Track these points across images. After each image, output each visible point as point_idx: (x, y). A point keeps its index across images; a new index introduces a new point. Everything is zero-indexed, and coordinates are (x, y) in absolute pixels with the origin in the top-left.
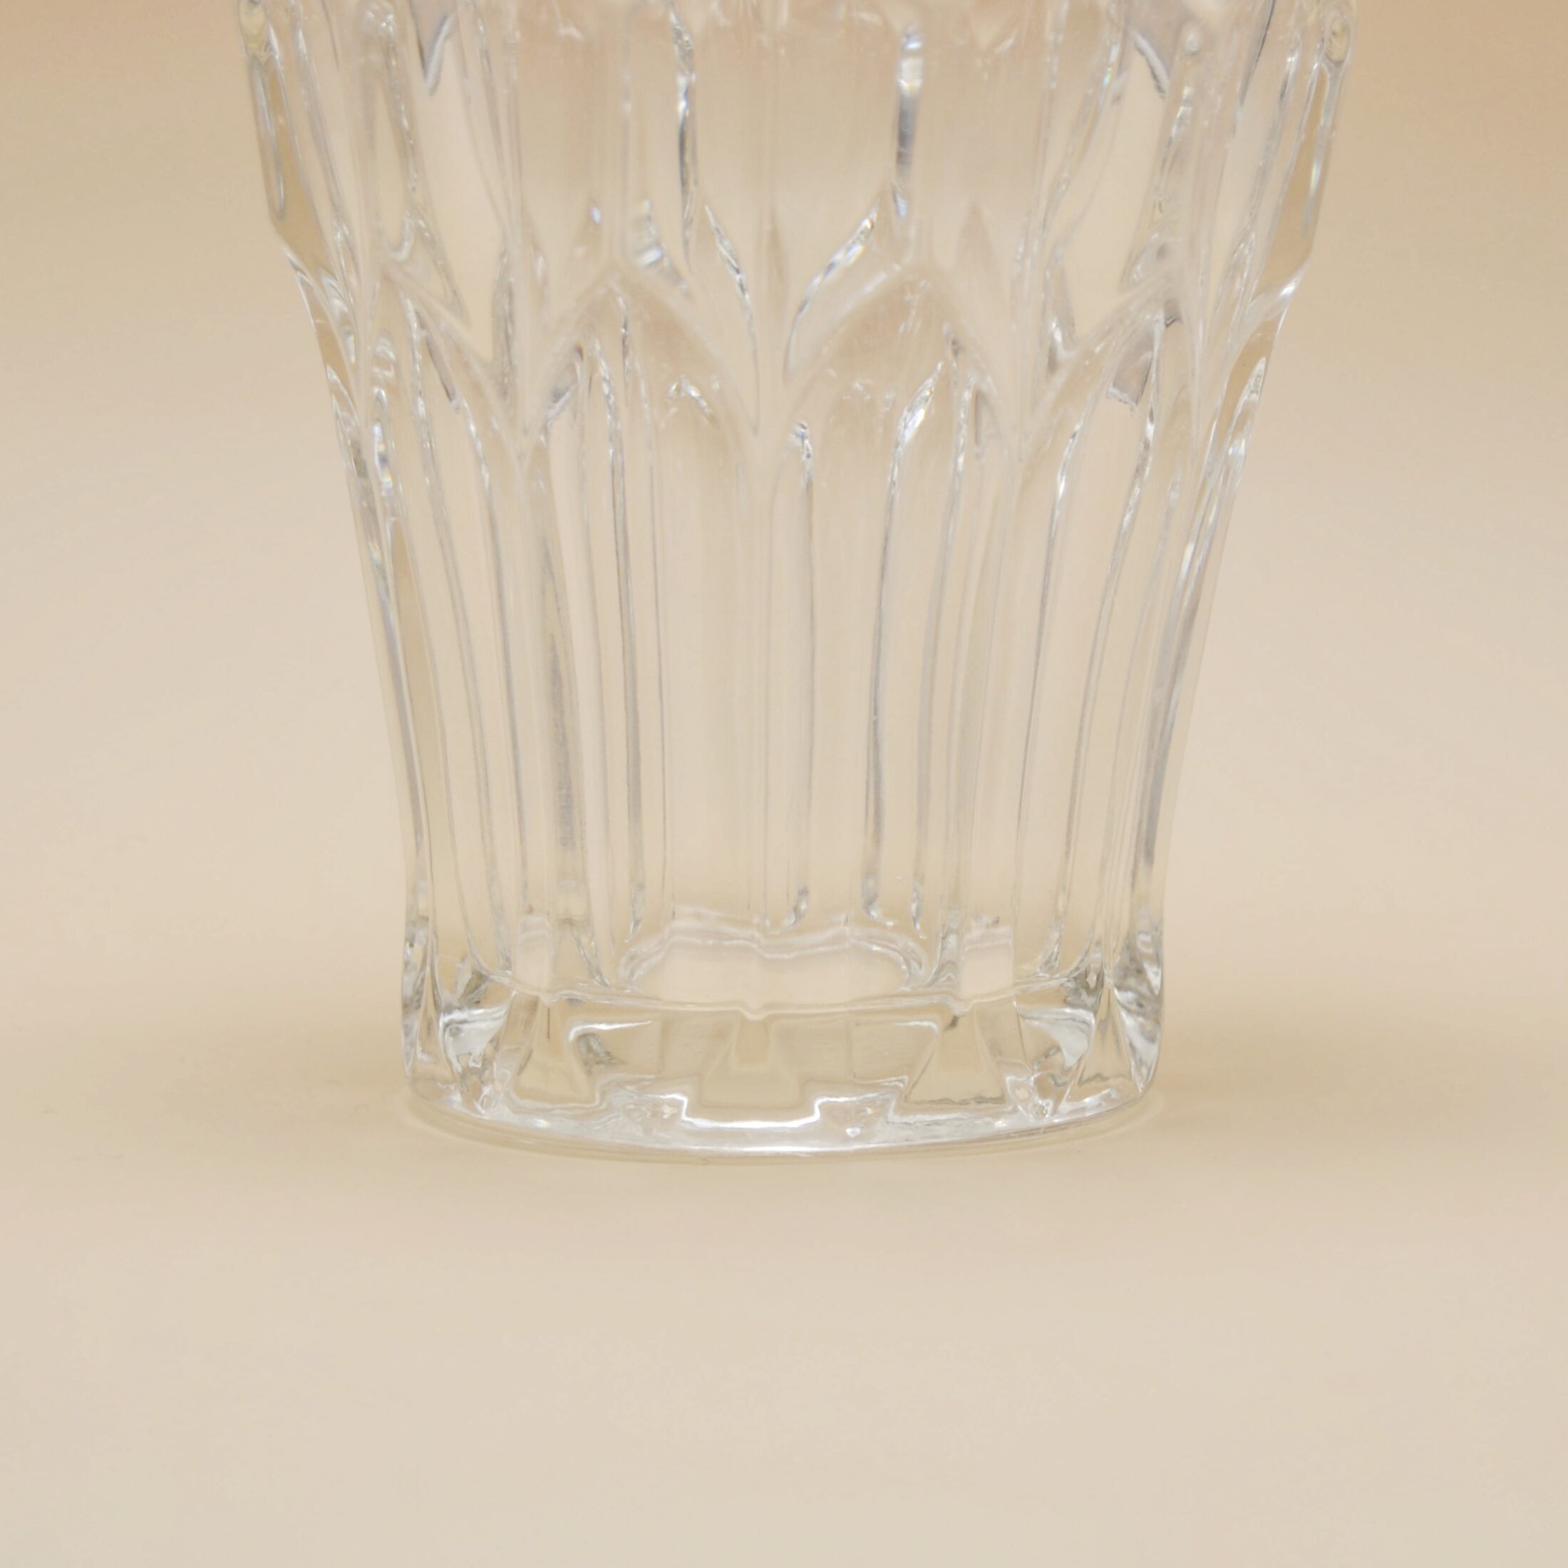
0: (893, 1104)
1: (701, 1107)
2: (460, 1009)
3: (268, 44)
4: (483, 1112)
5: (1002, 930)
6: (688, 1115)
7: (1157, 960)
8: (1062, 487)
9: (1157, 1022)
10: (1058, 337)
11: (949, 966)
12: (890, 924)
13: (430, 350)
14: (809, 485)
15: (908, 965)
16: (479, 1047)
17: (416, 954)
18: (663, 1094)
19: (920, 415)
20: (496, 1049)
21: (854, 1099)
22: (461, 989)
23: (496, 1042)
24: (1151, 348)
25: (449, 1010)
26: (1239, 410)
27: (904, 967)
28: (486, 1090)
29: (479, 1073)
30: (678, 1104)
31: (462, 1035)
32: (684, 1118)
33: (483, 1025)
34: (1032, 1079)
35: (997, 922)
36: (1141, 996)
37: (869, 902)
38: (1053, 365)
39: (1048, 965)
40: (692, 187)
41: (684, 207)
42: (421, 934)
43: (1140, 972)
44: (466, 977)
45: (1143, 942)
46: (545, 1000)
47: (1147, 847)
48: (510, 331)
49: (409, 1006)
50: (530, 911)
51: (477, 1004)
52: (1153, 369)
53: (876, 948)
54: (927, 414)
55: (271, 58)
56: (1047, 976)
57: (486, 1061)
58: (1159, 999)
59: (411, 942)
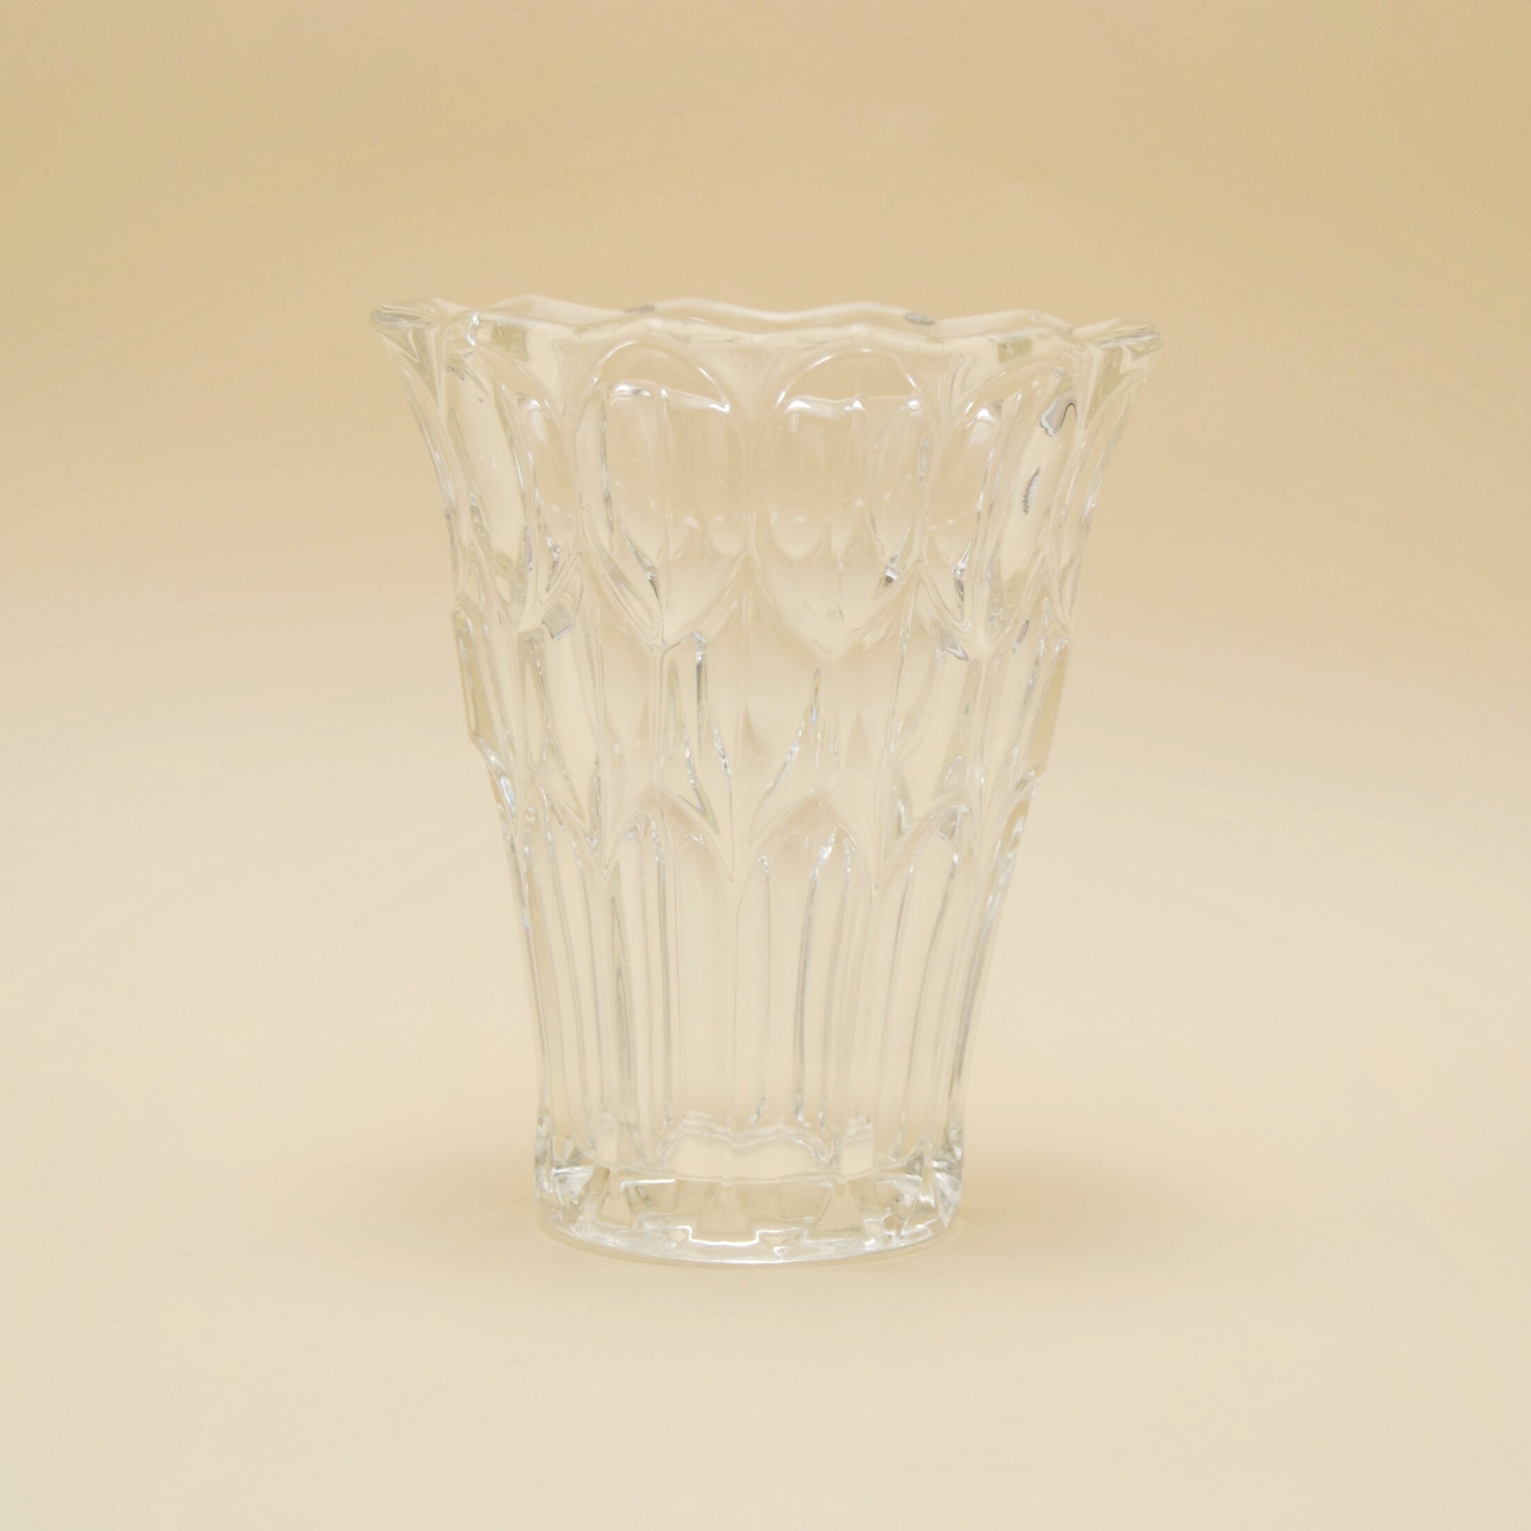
0: (806, 1233)
1: (700, 1233)
2: (567, 1167)
3: (467, 625)
4: (578, 1233)
5: (870, 1126)
6: (693, 1237)
7: (960, 1143)
8: (912, 870)
9: (960, 1178)
10: (902, 810)
11: (836, 1158)
12: (808, 1125)
13: (553, 809)
14: (768, 878)
15: (816, 1154)
16: (578, 1189)
17: (543, 1130)
18: (677, 1225)
19: (830, 849)
20: (587, 1192)
21: (783, 1231)
22: (567, 1156)
23: (587, 1187)
24: (956, 820)
25: (559, 1167)
26: (1013, 837)
27: (814, 1155)
28: (581, 1218)
29: (576, 1207)
30: (685, 1231)
31: (568, 1181)
32: (691, 1239)
33: (579, 1175)
34: (883, 1219)
35: (868, 1121)
36: (952, 1164)
37: (797, 1111)
38: (899, 831)
39: (897, 1155)
40: (703, 702)
41: (699, 714)
42: (547, 1119)
43: (950, 1150)
44: (569, 1150)
45: (953, 1135)
46: (612, 1169)
47: (958, 1070)
48: (598, 798)
49: (538, 1161)
50: (605, 1110)
51: (577, 1165)
52: (957, 830)
53: (800, 1142)
54: (833, 849)
55: (468, 632)
56: (895, 1160)
57: (581, 1199)
58: (960, 1163)
59: (541, 1122)
